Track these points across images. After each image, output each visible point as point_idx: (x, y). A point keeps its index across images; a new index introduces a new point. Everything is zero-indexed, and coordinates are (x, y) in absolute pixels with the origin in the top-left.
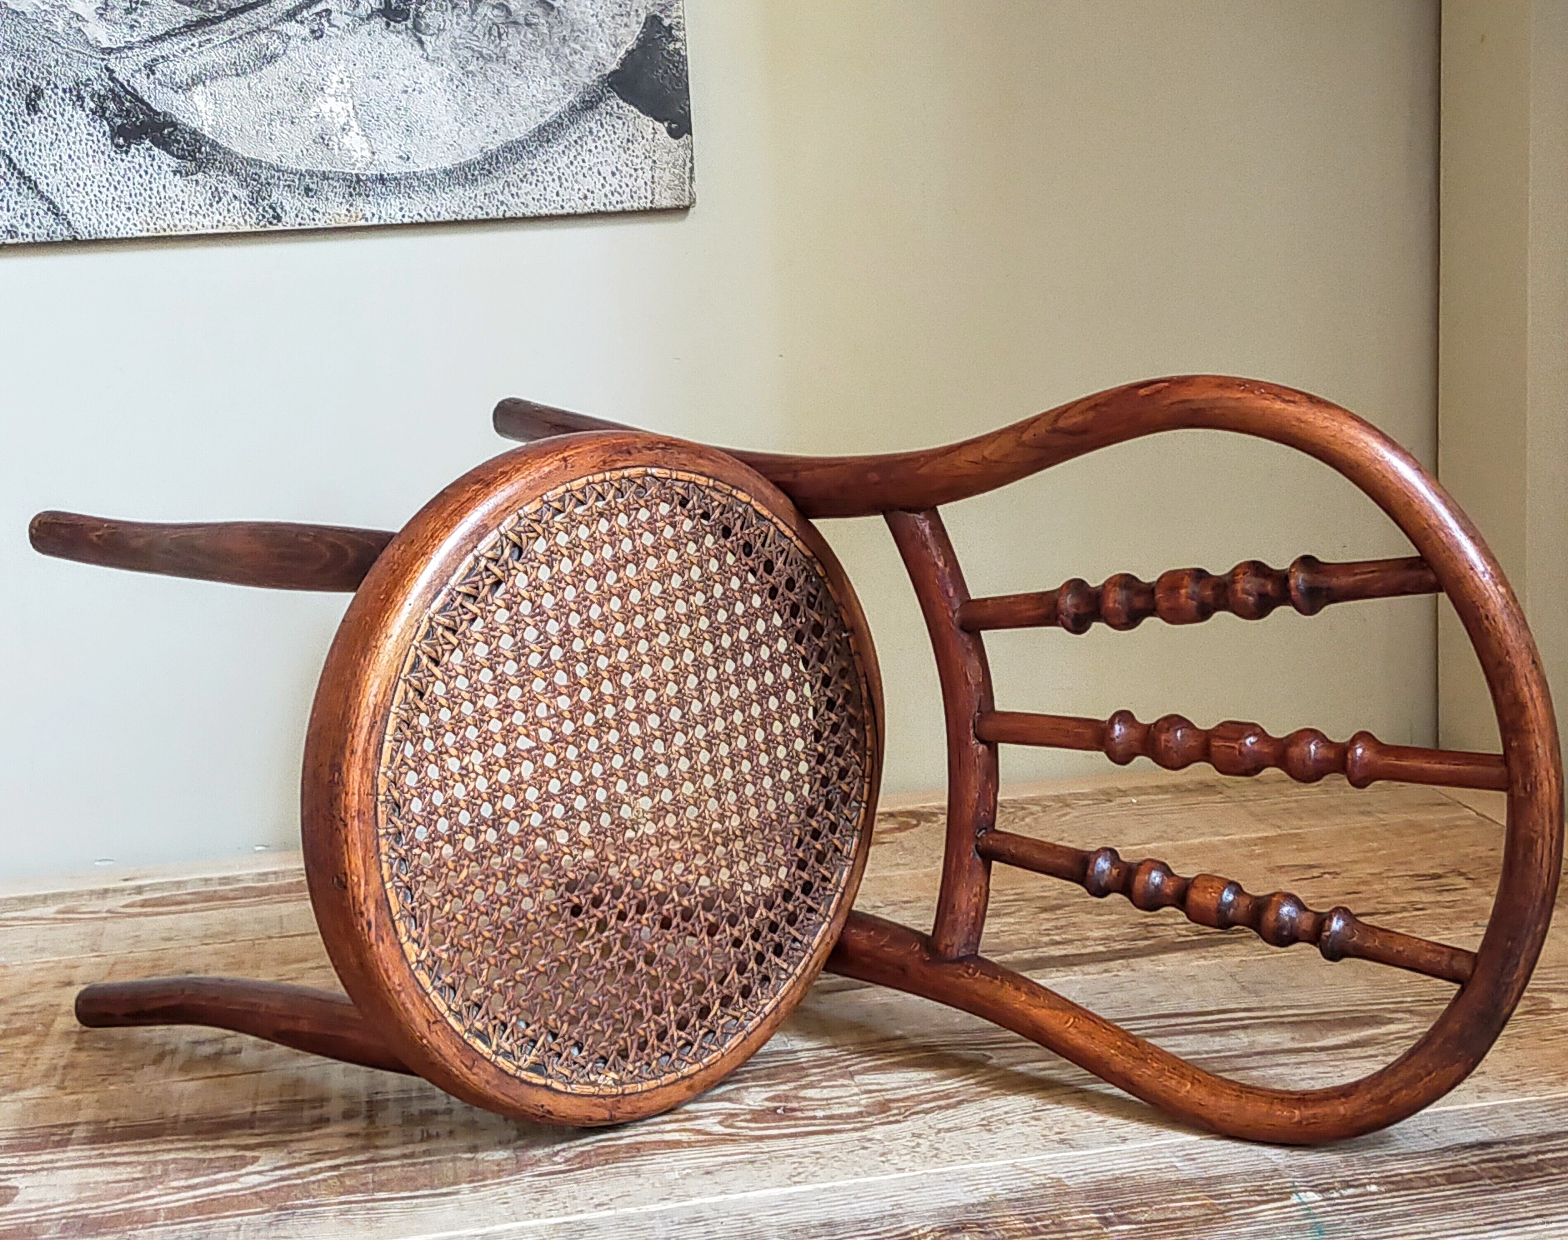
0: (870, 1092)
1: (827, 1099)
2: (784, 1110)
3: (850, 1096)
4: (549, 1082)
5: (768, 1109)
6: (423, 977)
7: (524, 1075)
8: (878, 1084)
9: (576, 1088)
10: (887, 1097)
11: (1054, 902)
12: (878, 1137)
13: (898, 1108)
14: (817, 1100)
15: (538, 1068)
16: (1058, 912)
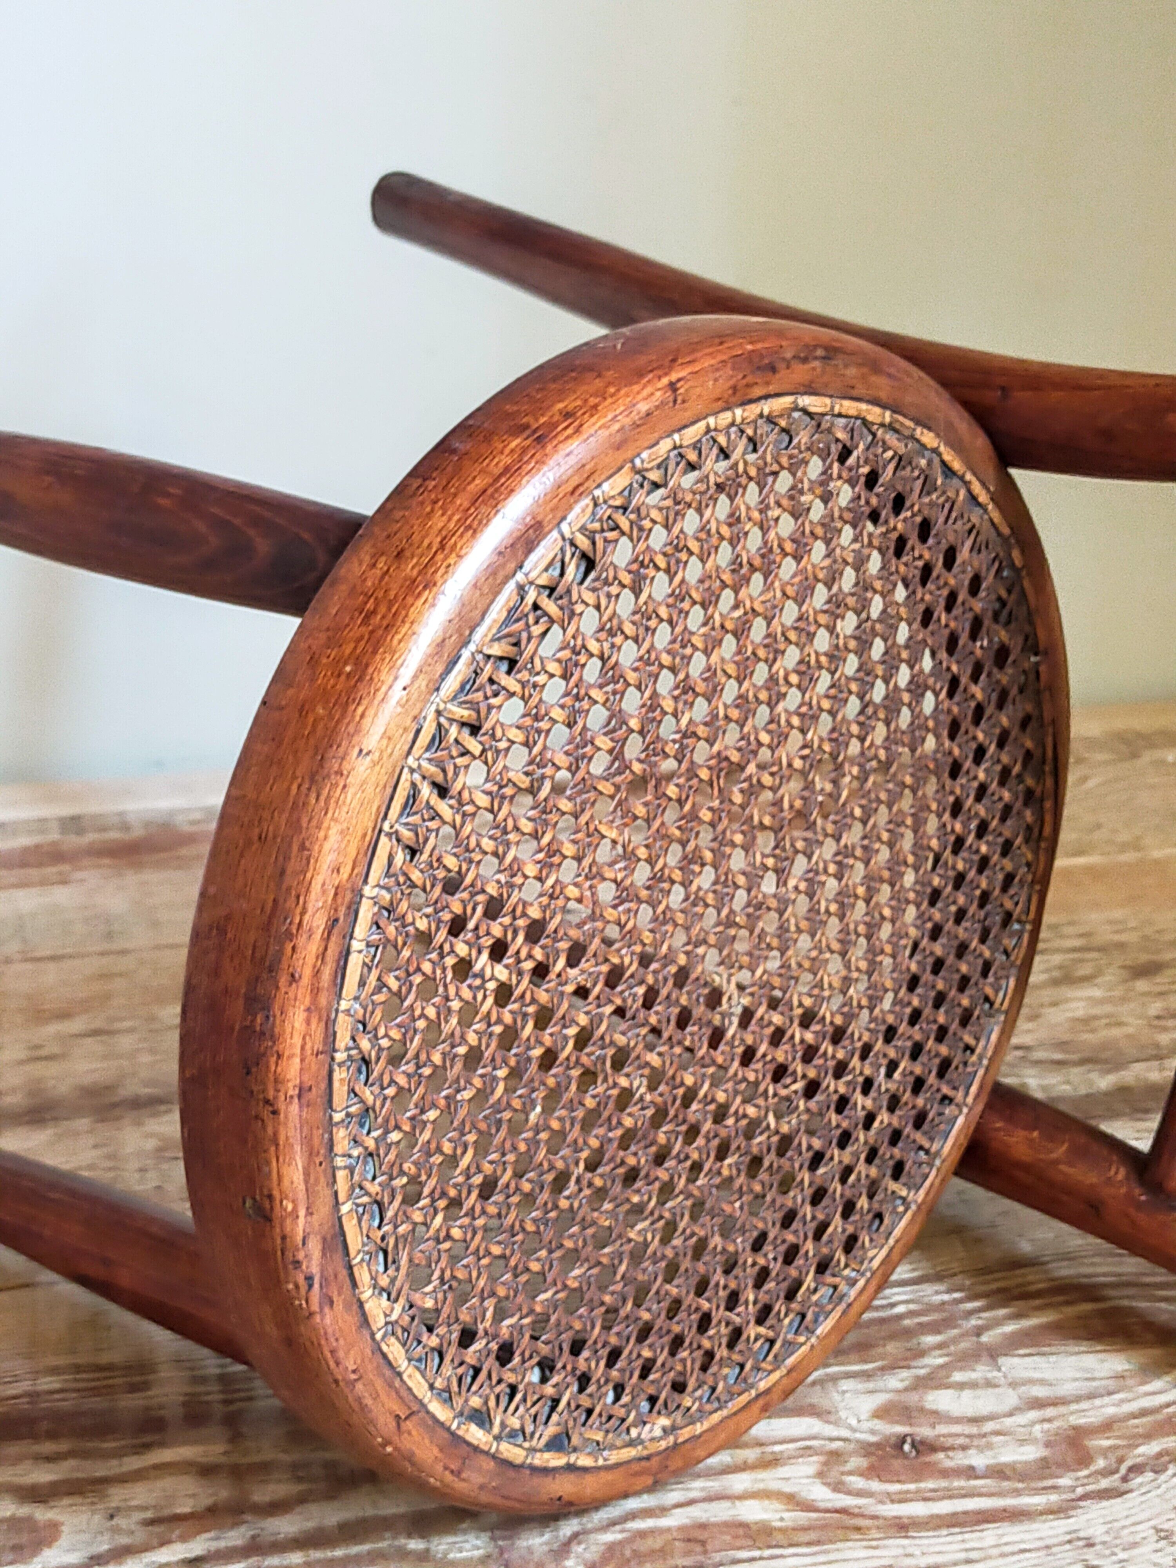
0: (1037, 1404)
1: (975, 1420)
2: (913, 1445)
3: (1010, 1414)
4: (573, 1458)
5: (887, 1439)
6: (395, 1350)
7: (538, 1460)
8: (1042, 1382)
9: (614, 1457)
10: (1075, 1420)
11: (1144, 958)
12: (1097, 1532)
13: (1105, 1452)
14: (958, 1420)
15: (556, 1444)
16: (1158, 979)
